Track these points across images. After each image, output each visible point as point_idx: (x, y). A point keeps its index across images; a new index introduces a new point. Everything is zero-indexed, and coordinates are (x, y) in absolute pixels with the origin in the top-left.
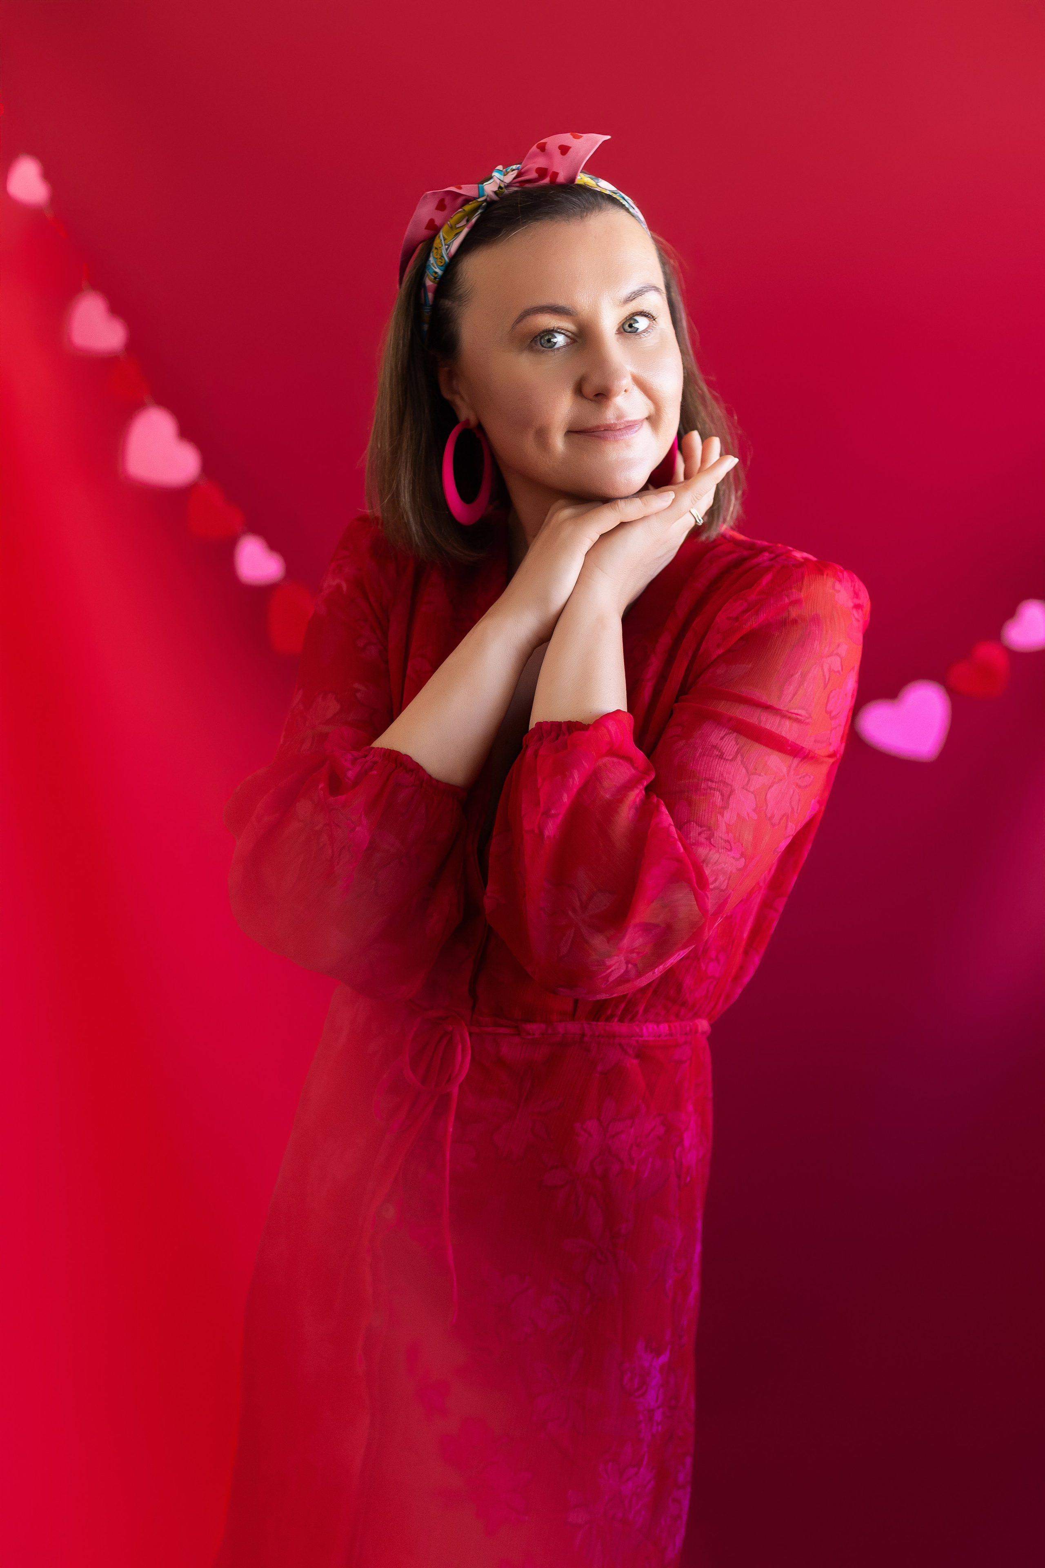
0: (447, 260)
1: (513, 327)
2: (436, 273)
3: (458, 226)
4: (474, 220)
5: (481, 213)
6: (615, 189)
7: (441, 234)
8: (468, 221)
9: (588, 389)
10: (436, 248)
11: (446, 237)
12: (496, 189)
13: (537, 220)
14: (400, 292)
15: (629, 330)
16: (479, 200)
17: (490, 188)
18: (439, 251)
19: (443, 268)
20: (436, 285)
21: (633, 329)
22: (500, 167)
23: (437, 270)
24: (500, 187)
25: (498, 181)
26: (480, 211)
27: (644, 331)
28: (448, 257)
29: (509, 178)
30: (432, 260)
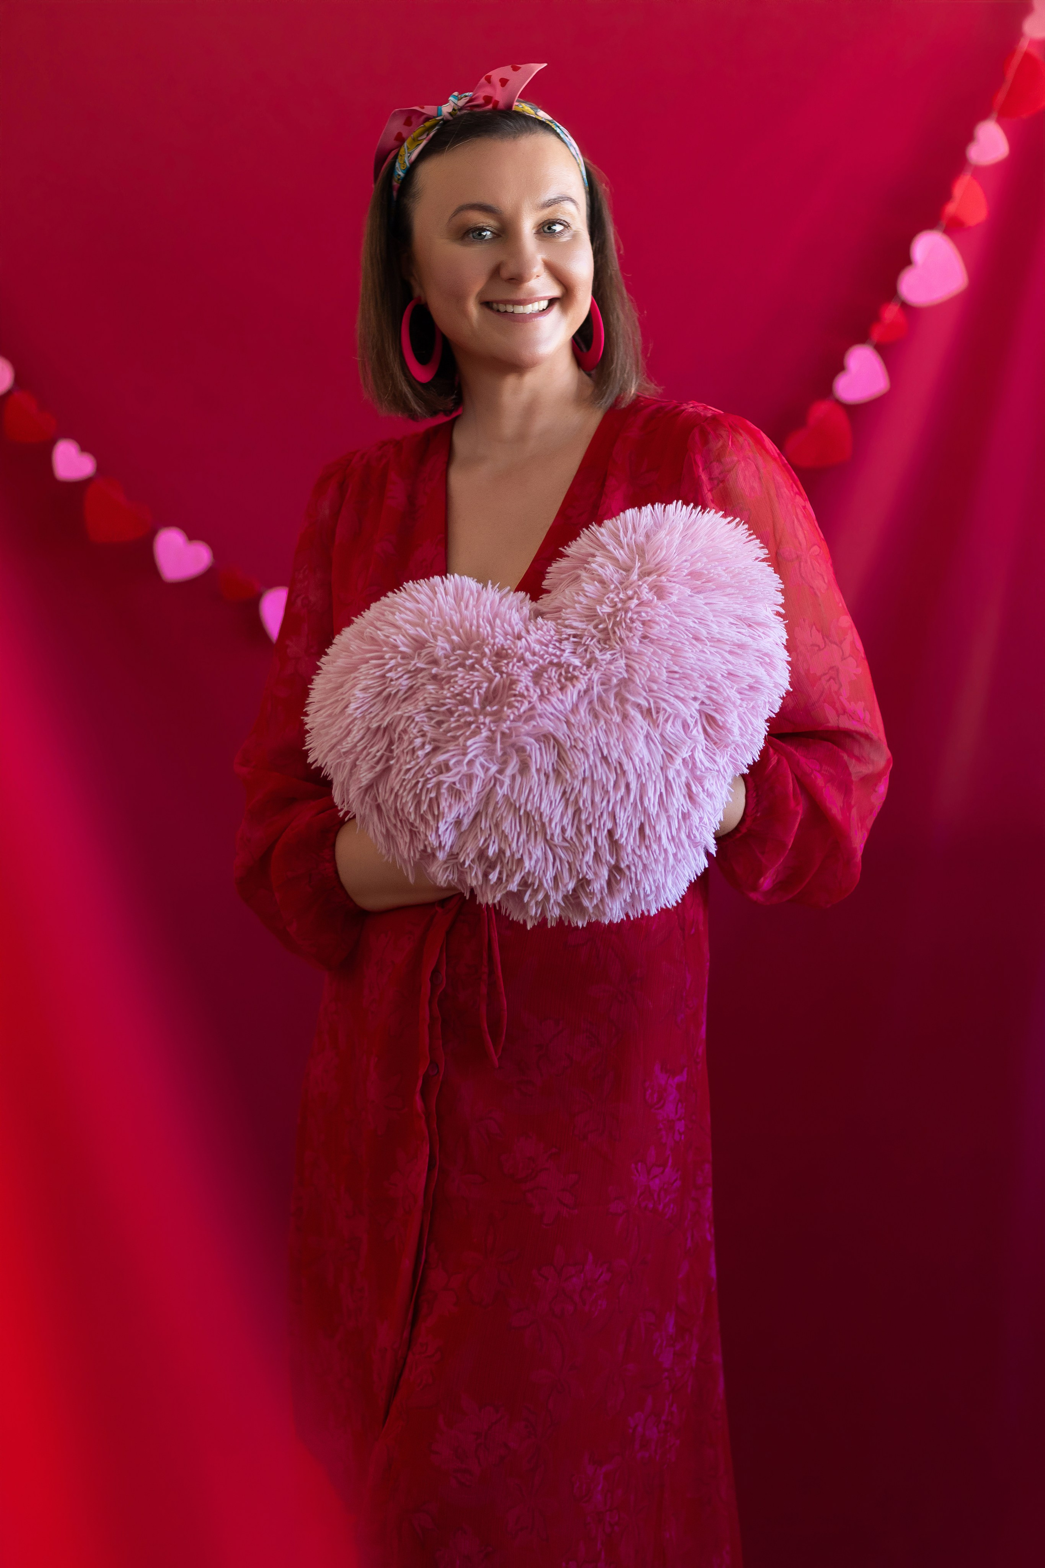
0: (408, 164)
1: (450, 220)
2: (399, 175)
3: (420, 138)
4: (431, 135)
5: (438, 129)
6: (552, 119)
7: (406, 144)
8: (428, 135)
9: (505, 273)
10: (401, 156)
11: (409, 147)
12: (450, 110)
13: (479, 136)
14: (375, 188)
15: (548, 231)
16: (437, 118)
17: (446, 109)
18: (403, 158)
19: (404, 171)
20: (399, 185)
21: (551, 231)
22: (456, 93)
23: (400, 173)
24: (454, 110)
25: (453, 104)
26: (437, 128)
27: (560, 232)
28: (409, 163)
29: (461, 103)
30: (397, 165)
